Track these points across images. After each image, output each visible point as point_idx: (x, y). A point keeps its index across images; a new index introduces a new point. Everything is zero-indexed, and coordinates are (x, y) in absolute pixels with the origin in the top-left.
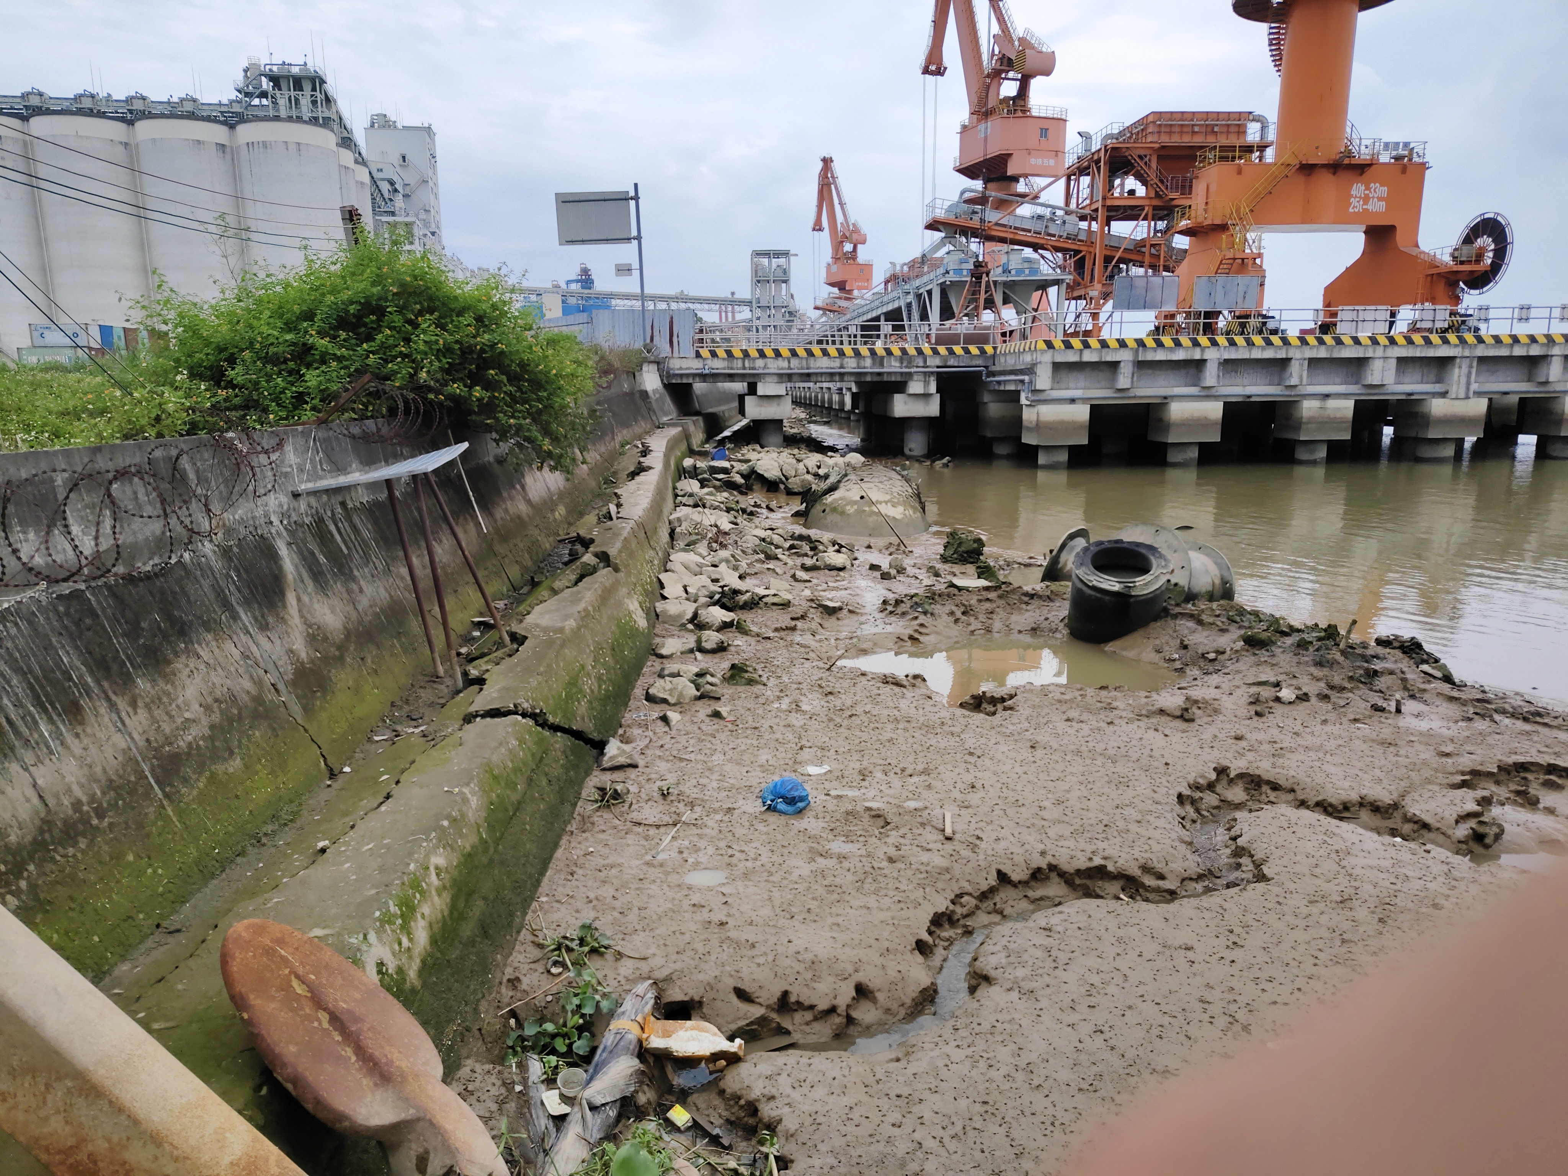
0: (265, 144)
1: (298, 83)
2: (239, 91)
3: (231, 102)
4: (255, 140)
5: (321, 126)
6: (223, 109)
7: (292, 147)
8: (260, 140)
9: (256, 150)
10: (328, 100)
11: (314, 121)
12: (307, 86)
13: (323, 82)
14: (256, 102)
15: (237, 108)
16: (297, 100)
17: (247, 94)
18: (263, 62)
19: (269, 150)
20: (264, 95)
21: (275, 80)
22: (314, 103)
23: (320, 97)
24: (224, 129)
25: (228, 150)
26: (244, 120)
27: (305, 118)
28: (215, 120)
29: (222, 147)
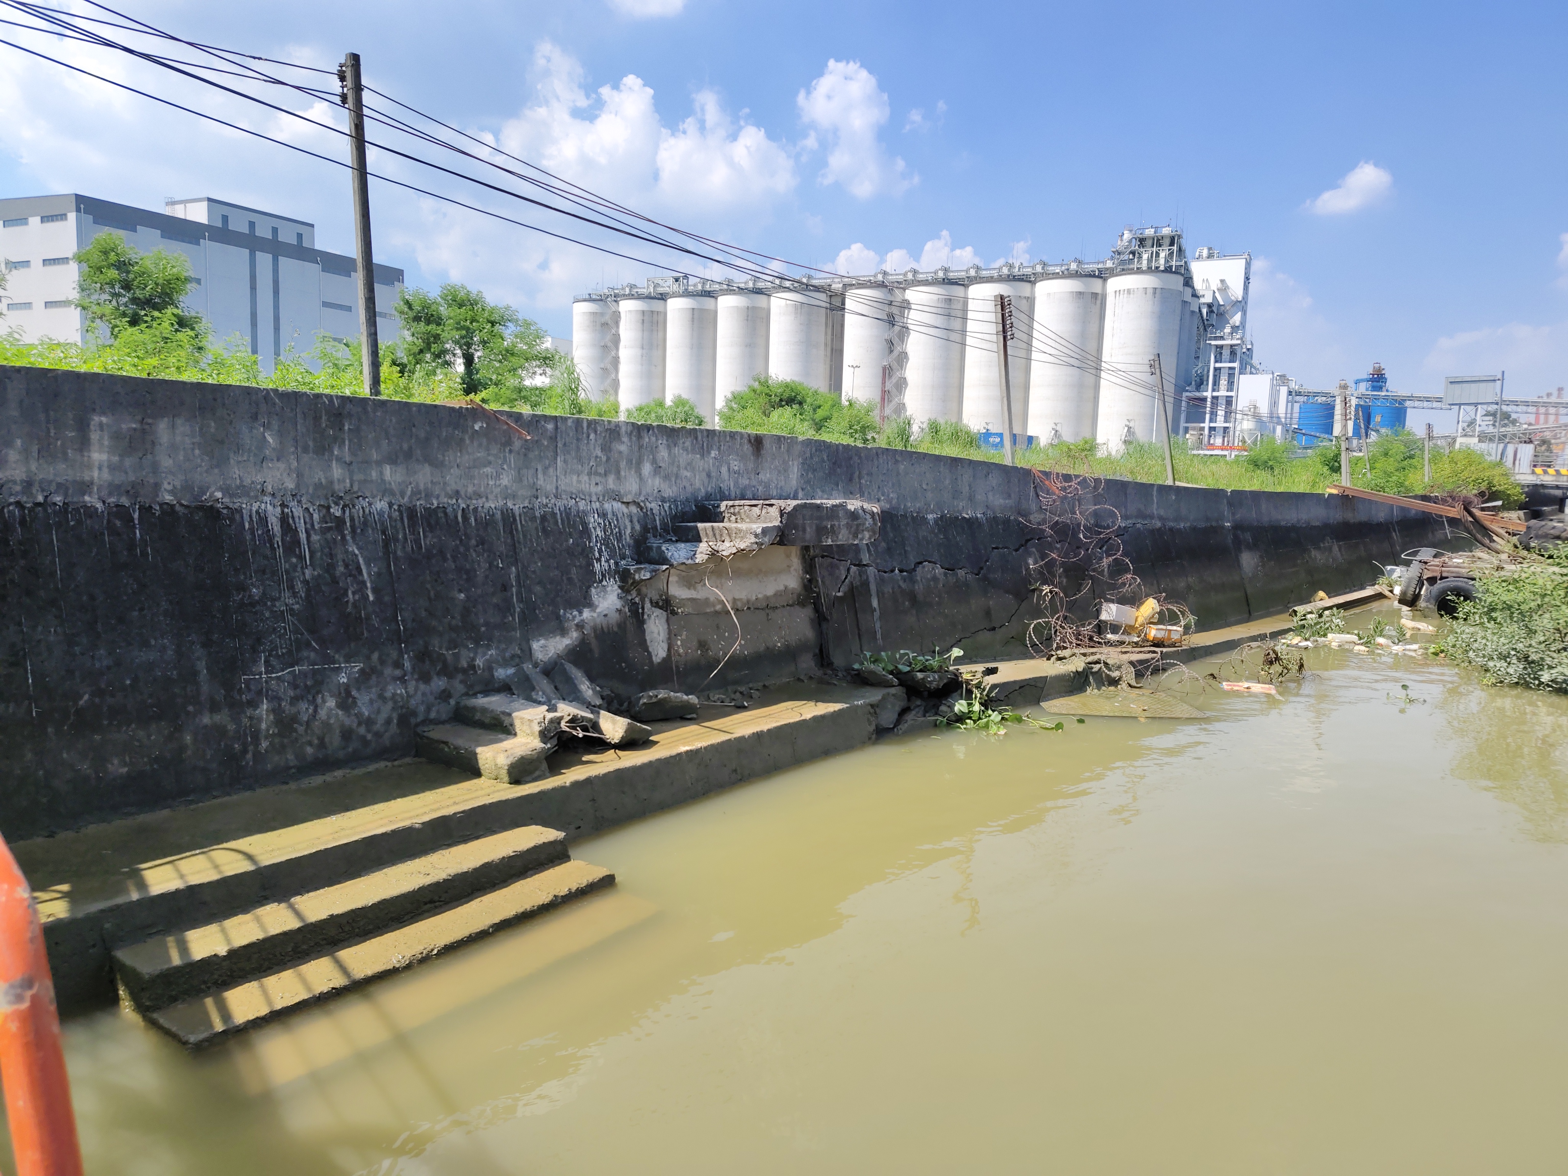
0: (1129, 291)
1: (1158, 242)
4: (1122, 289)
5: (1175, 273)
6: (1100, 266)
7: (1150, 292)
8: (1126, 288)
9: (1121, 296)
10: (1180, 250)
11: (1168, 270)
12: (1167, 241)
13: (1179, 237)
15: (1110, 265)
16: (1158, 255)
19: (1132, 296)
21: (1142, 241)
23: (1175, 248)
24: (1099, 282)
25: (1100, 297)
26: (1112, 273)
27: (1162, 268)
28: (1094, 276)
29: (1095, 295)
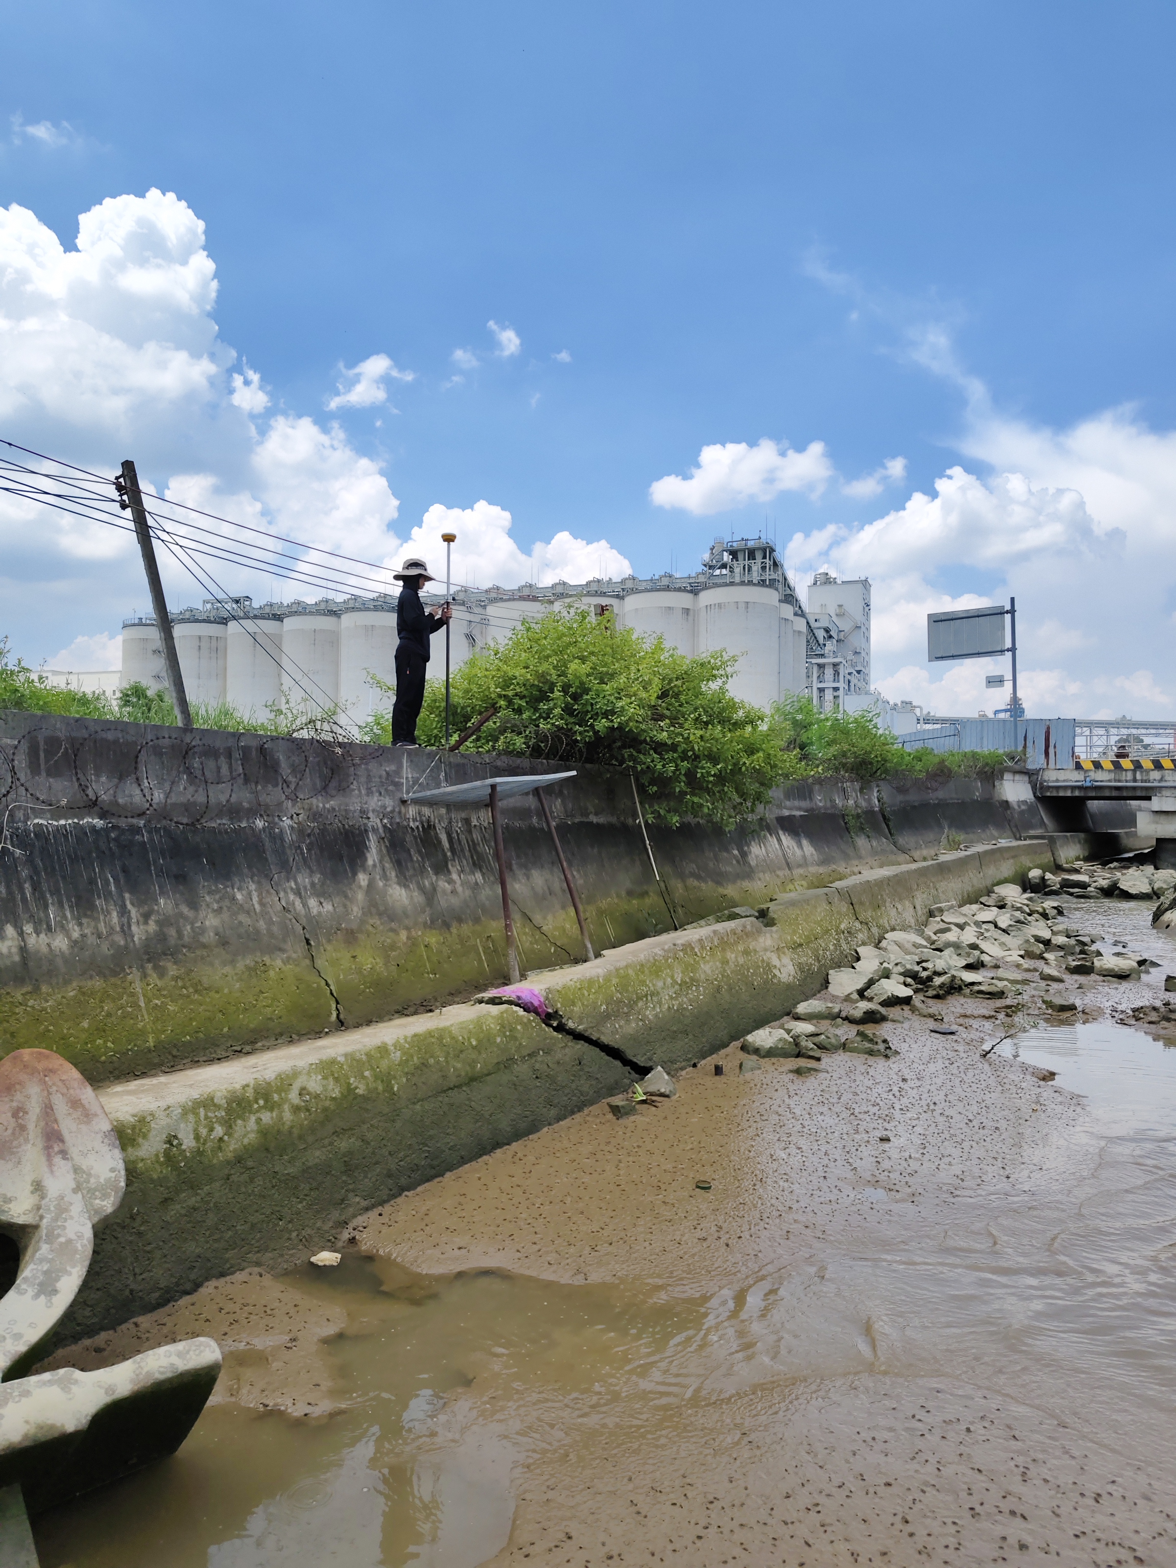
0: (720, 605)
1: (752, 554)
2: (705, 565)
3: (698, 574)
4: (712, 603)
5: (767, 586)
6: (691, 581)
7: (742, 606)
8: (717, 602)
9: (712, 611)
10: (775, 564)
11: (762, 583)
12: (759, 555)
13: (772, 550)
14: (717, 572)
15: (702, 579)
16: (750, 568)
17: (711, 567)
18: (726, 541)
19: (723, 610)
20: (724, 566)
21: (734, 554)
22: (764, 568)
23: (769, 563)
24: (690, 596)
25: (691, 613)
26: (706, 587)
27: (755, 581)
28: (684, 590)
29: (687, 611)
